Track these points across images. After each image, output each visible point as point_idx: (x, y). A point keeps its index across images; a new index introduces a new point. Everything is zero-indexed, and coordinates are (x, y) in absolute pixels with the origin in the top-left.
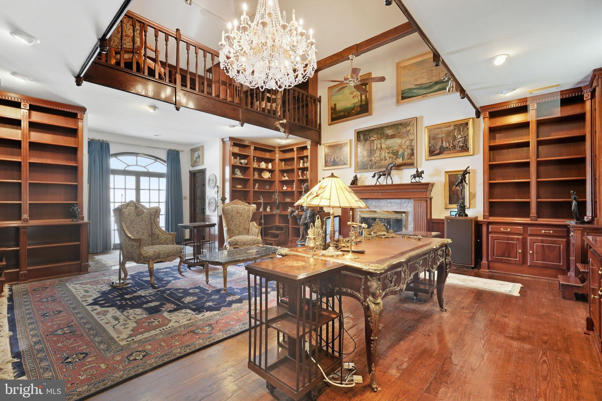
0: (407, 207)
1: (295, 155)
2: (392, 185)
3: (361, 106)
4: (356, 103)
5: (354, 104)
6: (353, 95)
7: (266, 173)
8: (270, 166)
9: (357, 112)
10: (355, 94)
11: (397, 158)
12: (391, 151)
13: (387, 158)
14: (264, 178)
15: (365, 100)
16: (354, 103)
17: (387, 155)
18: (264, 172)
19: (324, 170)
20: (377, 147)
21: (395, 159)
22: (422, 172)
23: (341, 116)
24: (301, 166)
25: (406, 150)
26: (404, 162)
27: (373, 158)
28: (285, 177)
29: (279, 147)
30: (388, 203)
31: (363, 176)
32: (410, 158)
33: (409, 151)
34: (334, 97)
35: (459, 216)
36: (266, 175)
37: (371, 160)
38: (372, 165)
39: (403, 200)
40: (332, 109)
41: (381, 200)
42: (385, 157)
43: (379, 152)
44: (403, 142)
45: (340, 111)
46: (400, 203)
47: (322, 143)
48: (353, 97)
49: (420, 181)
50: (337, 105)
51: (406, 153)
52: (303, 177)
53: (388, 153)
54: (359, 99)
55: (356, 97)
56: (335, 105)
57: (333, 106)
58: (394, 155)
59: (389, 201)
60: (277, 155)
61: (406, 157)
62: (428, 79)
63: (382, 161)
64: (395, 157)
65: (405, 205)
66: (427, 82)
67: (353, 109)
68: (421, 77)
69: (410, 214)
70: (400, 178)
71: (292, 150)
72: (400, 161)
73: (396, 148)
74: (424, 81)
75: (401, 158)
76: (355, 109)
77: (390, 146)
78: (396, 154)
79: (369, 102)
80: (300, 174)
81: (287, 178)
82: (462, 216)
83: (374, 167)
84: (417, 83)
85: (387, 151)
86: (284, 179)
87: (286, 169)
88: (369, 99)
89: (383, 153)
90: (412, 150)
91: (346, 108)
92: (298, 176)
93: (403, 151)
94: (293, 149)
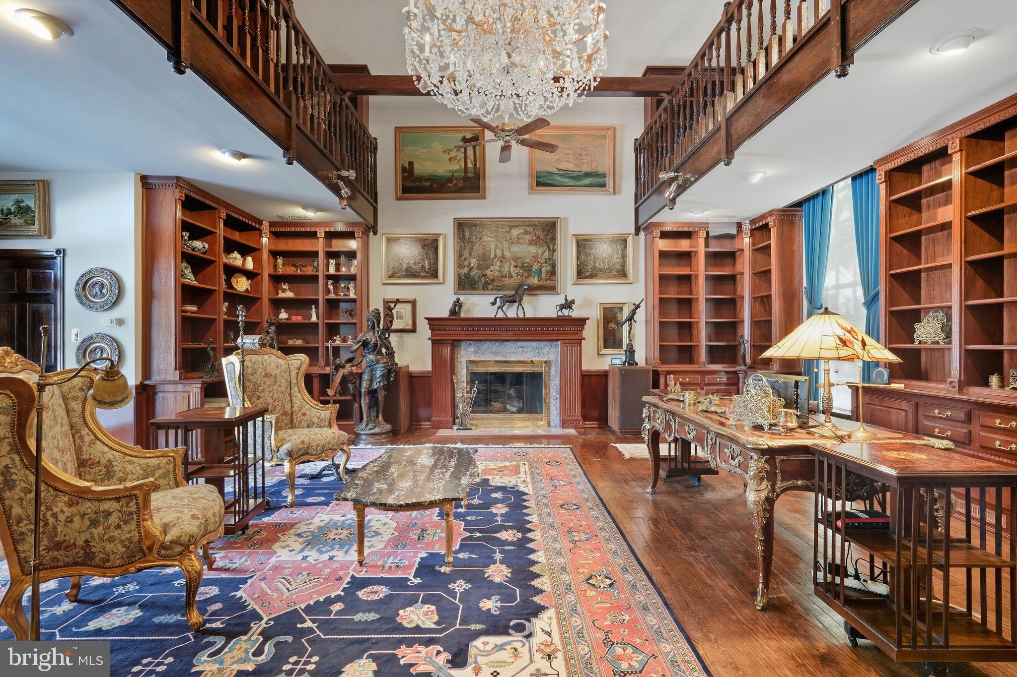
0: (548, 353)
1: (320, 245)
2: (525, 319)
3: (465, 179)
4: (456, 171)
5: (453, 172)
6: (449, 156)
7: (239, 279)
8: (250, 264)
9: (457, 188)
10: (453, 154)
11: (530, 276)
12: (520, 264)
13: (514, 274)
14: (236, 290)
15: (473, 170)
16: (451, 171)
17: (512, 269)
18: (236, 275)
19: (384, 284)
20: (495, 255)
21: (526, 278)
22: (573, 302)
23: (424, 186)
24: (332, 270)
25: (544, 265)
26: (541, 283)
27: (488, 272)
28: (284, 291)
29: (272, 224)
30: (518, 347)
31: (469, 301)
32: (549, 279)
33: (549, 268)
34: (408, 149)
35: (629, 364)
36: (242, 284)
37: (484, 275)
38: (487, 283)
39: (543, 343)
40: (404, 170)
41: (507, 343)
42: (510, 272)
43: (499, 263)
44: (540, 252)
45: (421, 179)
46: (538, 347)
47: (380, 231)
48: (450, 160)
49: (570, 314)
50: (416, 166)
51: (543, 270)
52: (336, 293)
53: (516, 267)
54: (460, 166)
55: (456, 161)
56: (411, 164)
57: (407, 165)
58: (526, 271)
59: (519, 344)
60: (265, 240)
61: (544, 276)
62: (576, 165)
63: (504, 279)
64: (526, 274)
65: (545, 351)
66: (575, 170)
67: (450, 180)
68: (567, 160)
69: (553, 364)
70: (534, 308)
71: (313, 235)
72: (534, 281)
73: (528, 260)
74: (570, 166)
75: (536, 277)
76: (454, 182)
77: (519, 255)
78: (527, 269)
79: (481, 175)
80: (331, 287)
81: (290, 294)
82: (633, 364)
83: (490, 287)
84: (561, 167)
85: (513, 264)
86: (281, 295)
87: (285, 273)
88: (481, 170)
89: (507, 266)
90: (553, 266)
91: (436, 176)
92: (328, 291)
93: (538, 266)
94: (316, 233)
